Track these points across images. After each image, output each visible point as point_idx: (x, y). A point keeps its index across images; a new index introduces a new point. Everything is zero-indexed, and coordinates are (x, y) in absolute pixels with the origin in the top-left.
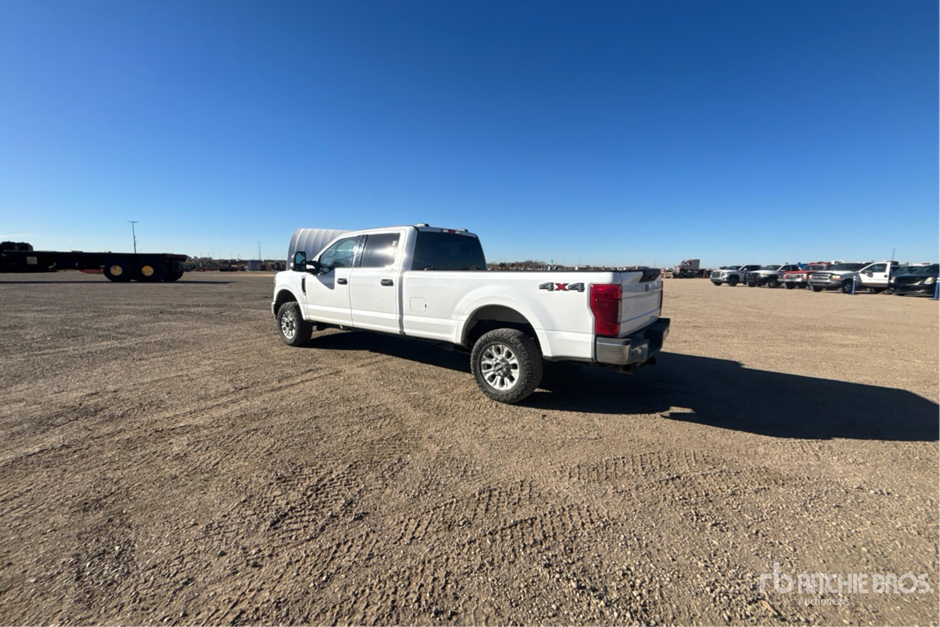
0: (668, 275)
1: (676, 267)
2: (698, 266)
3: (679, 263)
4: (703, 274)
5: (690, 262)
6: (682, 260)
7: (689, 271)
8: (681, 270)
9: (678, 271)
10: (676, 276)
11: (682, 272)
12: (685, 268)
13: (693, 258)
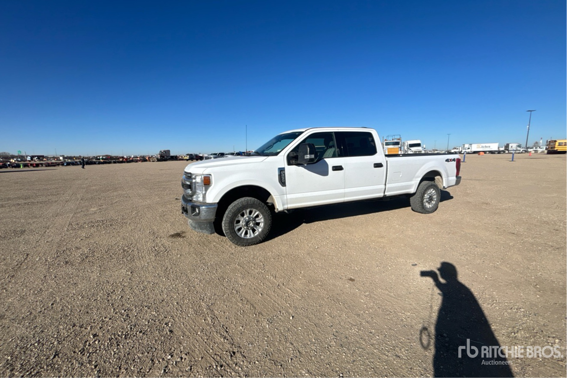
0: (154, 160)
1: (157, 155)
2: (169, 154)
3: (158, 152)
4: (175, 158)
5: (165, 151)
6: (160, 150)
7: (165, 157)
8: (161, 156)
9: (159, 157)
10: (159, 160)
11: (162, 158)
12: (163, 155)
13: (166, 149)
